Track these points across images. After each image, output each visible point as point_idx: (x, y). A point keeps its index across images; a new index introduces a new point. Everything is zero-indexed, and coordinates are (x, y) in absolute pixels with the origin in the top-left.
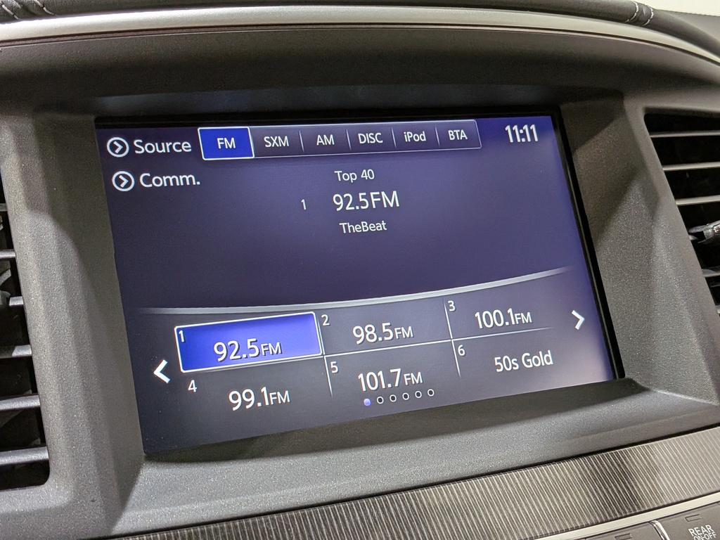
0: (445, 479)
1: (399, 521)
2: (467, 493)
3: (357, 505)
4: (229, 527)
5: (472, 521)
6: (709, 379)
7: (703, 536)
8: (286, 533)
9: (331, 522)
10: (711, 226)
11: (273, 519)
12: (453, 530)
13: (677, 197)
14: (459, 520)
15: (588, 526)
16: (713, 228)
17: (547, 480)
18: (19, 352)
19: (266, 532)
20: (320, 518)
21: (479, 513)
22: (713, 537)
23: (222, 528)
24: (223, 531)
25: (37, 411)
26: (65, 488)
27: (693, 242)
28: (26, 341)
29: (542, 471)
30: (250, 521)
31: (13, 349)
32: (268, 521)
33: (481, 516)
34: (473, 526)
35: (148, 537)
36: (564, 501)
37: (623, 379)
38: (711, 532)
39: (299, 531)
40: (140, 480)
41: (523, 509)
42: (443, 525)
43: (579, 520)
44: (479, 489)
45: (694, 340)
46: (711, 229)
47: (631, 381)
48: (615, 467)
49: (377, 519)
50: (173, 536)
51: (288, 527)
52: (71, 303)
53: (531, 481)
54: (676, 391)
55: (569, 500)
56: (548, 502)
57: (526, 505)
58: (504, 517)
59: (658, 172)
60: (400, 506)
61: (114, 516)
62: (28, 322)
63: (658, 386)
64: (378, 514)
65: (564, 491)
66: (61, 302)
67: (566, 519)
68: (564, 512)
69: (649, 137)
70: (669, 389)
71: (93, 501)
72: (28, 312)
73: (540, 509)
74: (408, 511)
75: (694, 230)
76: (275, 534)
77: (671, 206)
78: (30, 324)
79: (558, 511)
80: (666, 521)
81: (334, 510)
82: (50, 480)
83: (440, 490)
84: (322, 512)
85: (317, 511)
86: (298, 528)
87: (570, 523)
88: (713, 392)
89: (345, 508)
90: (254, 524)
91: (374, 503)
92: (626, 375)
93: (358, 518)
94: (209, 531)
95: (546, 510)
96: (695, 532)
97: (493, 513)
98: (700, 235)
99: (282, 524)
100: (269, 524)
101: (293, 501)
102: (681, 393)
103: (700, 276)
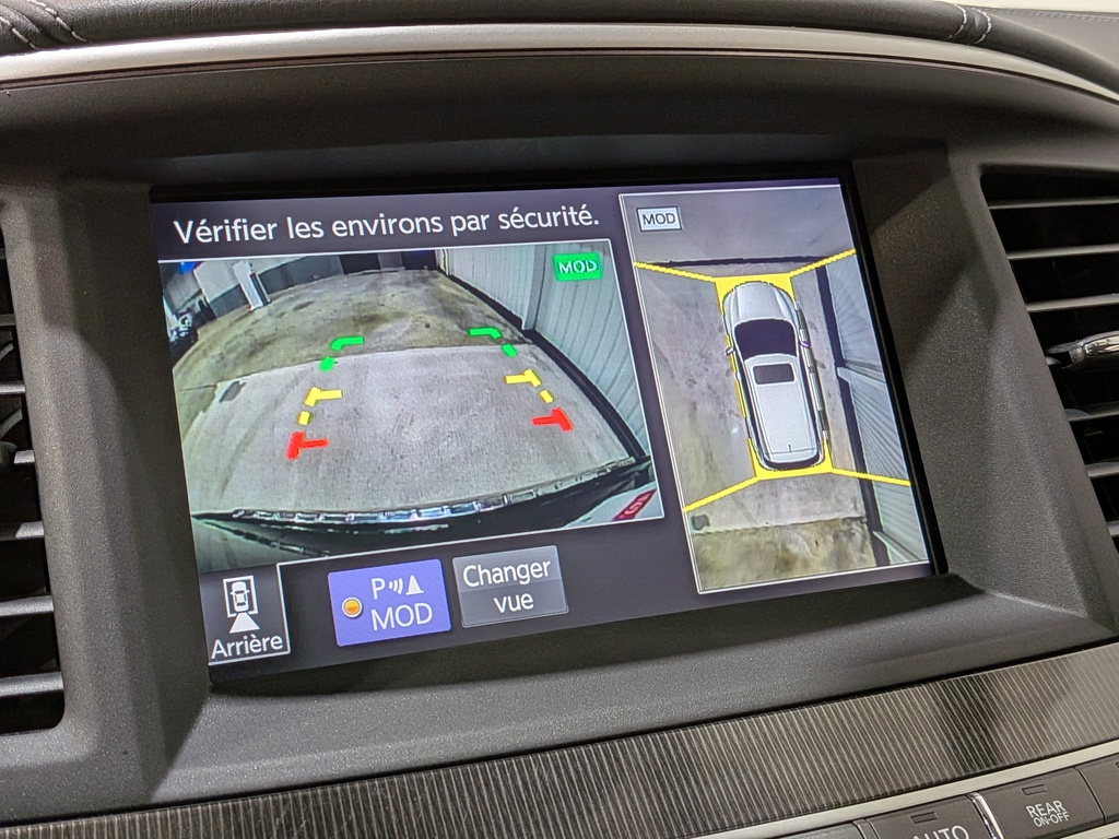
0: (656, 725)
1: (582, 789)
2: (688, 747)
3: (519, 764)
4: (325, 794)
5: (693, 791)
6: (1072, 577)
7: (1048, 817)
8: (410, 804)
9: (479, 789)
10: (1081, 343)
11: (392, 783)
12: (662, 804)
13: (1029, 299)
14: (672, 788)
15: (870, 799)
16: (1083, 347)
17: (812, 729)
18: (26, 532)
19: (381, 802)
20: (463, 782)
21: (704, 777)
22: (1063, 819)
23: (315, 796)
24: (316, 801)
25: (48, 620)
26: (86, 733)
27: (1052, 368)
28: (35, 516)
29: (804, 715)
30: (357, 785)
31: (18, 528)
32: (383, 785)
33: (706, 783)
34: (694, 797)
35: (205, 808)
36: (835, 760)
37: (945, 575)
38: (1062, 811)
39: (430, 802)
40: (201, 722)
41: (772, 773)
42: (649, 796)
43: (858, 790)
44: (706, 741)
45: (1050, 517)
46: (1082, 348)
47: (957, 579)
48: (919, 711)
49: (548, 785)
50: (241, 806)
51: (413, 795)
52: (102, 461)
53: (787, 730)
54: (1023, 595)
55: (844, 760)
56: (810, 762)
57: (778, 766)
58: (742, 784)
59: (1000, 261)
60: (584, 766)
61: (155, 776)
62: (40, 489)
63: (996, 587)
64: (550, 776)
65: (837, 747)
66: (89, 457)
67: (838, 788)
68: (835, 778)
69: (986, 208)
70: (1012, 592)
71: (126, 753)
72: (40, 473)
73: (798, 773)
74: (595, 773)
75: (1054, 350)
76: (394, 805)
77: (1017, 313)
78: (43, 490)
79: (825, 776)
80: (991, 795)
81: (484, 771)
82: (64, 721)
83: (647, 742)
84: (466, 774)
85: (458, 772)
86: (428, 797)
87: (843, 795)
88: (1078, 597)
89: (502, 768)
90: (363, 790)
91: (545, 761)
92: (950, 570)
93: (520, 783)
94: (295, 800)
95: (807, 774)
96: (1037, 811)
97: (726, 778)
98: (1064, 358)
99: (405, 791)
100: (385, 792)
101: (423, 756)
102: (1030, 598)
103: (1060, 420)
